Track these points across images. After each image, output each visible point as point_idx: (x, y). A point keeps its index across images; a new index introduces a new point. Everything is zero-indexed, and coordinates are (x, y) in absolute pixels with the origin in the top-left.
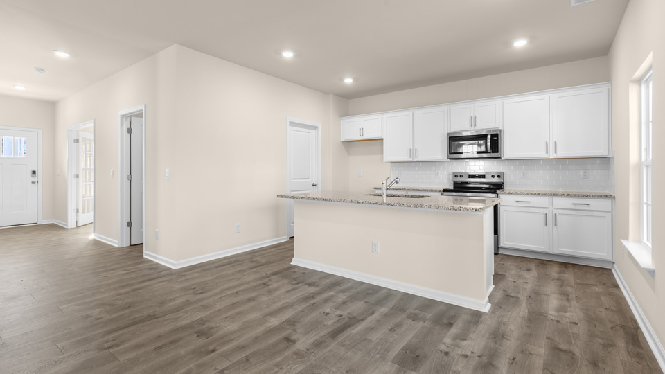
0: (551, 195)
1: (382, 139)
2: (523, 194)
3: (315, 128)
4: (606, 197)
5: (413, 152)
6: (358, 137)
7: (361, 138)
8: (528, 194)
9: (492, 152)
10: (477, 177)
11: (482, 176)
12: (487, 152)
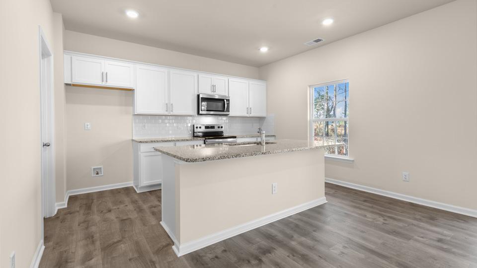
1: (133, 90)
5: (169, 106)
7: (104, 84)
9: (226, 111)
10: (210, 128)
11: (213, 127)
12: (224, 111)
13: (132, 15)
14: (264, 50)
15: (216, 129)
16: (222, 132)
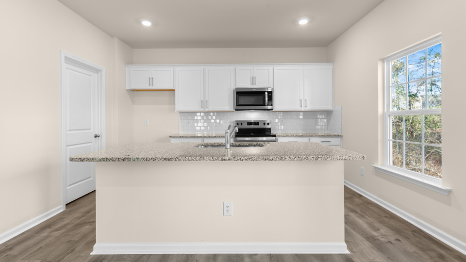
0: (309, 136)
1: (174, 90)
2: (292, 136)
3: (97, 71)
4: (338, 136)
5: (204, 103)
6: (147, 86)
7: (151, 88)
8: (295, 136)
9: (268, 105)
10: (253, 124)
11: (257, 123)
12: (265, 105)
13: (147, 23)
14: (303, 22)
15: (261, 126)
16: (270, 129)
